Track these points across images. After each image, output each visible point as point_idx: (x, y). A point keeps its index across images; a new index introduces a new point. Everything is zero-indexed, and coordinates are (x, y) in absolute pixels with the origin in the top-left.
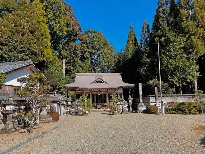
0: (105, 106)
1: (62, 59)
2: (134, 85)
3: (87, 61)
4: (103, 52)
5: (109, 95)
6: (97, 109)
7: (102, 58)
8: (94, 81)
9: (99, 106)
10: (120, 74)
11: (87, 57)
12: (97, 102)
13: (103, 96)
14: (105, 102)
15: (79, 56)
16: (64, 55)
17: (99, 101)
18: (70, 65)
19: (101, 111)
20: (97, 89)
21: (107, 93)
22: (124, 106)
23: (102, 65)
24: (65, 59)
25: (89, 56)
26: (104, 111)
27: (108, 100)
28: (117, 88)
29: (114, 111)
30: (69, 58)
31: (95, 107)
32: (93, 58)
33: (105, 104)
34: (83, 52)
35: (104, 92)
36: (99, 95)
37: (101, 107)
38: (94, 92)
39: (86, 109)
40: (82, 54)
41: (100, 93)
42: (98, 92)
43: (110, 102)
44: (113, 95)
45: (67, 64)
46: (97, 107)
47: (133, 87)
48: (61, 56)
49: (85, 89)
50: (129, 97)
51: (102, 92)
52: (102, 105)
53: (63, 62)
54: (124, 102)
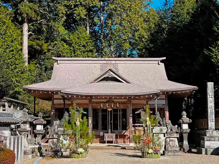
0: (123, 137)
1: (22, 23)
2: (195, 87)
3: (81, 28)
4: (120, 7)
5: (134, 111)
6: (104, 142)
8: (97, 76)
9: (109, 136)
10: (162, 61)
11: (81, 19)
12: (105, 128)
13: (120, 113)
14: (125, 127)
15: (62, 17)
16: (27, 14)
17: (110, 125)
18: (40, 38)
19: (114, 147)
20: (106, 96)
21: (128, 107)
22: (171, 138)
23: (117, 39)
24: (28, 24)
25: (86, 16)
26: (122, 148)
27: (132, 122)
28: (153, 95)
29: (146, 149)
30: (38, 22)
31: (99, 139)
32: (95, 21)
33: (124, 132)
34: (73, 7)
35: (121, 103)
36: (110, 110)
37: (114, 140)
38: (98, 103)
39: (78, 143)
40: (68, 10)
41: (113, 107)
42: (107, 105)
43: (136, 129)
44: (142, 111)
45: (34, 36)
46: (105, 140)
47: (193, 91)
48: (19, 15)
49: (76, 96)
50: (183, 116)
51: (118, 103)
52: (116, 135)
53: (23, 30)
54: (169, 128)
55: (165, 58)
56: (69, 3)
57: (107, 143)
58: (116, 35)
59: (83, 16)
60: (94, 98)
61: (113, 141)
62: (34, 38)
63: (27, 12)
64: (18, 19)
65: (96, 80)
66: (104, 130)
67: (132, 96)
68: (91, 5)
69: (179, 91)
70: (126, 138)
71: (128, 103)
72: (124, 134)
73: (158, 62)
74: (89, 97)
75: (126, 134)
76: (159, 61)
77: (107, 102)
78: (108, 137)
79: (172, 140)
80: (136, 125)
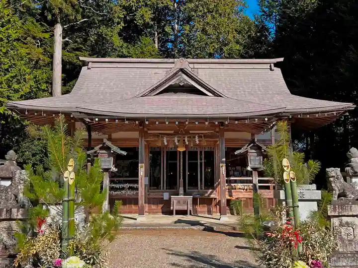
0: (208, 201)
1: (52, 23)
2: (350, 106)
3: (146, 40)
4: (202, 6)
5: (229, 152)
6: (170, 213)
7: (199, 26)
8: (155, 83)
9: (180, 200)
11: (146, 25)
12: (172, 185)
14: (210, 183)
15: (118, 23)
16: (60, 9)
17: (182, 180)
18: (82, 48)
19: (188, 227)
20: (172, 120)
21: (218, 145)
22: (343, 218)
23: (199, 53)
24: (62, 25)
25: (153, 19)
26: (204, 230)
27: (224, 173)
28: (270, 117)
29: (285, 260)
30: (78, 23)
31: (162, 205)
32: (166, 30)
33: (209, 193)
34: (134, 9)
35: (204, 136)
36: (182, 149)
37: (190, 207)
38: (157, 135)
39: (68, 239)
40: (128, 14)
41: (187, 143)
42: (176, 139)
43: (232, 186)
44: (251, 148)
45: (72, 46)
46: (172, 208)
47: (344, 113)
48: (47, 11)
49: (109, 119)
50: (352, 159)
51: (197, 137)
52: (193, 198)
53: (55, 35)
54: (336, 188)
55: (282, 59)
56: (129, 3)
57: (176, 214)
58: (196, 46)
59: (148, 20)
60: (147, 123)
61: (187, 210)
62: (73, 49)
63: (60, 6)
64: (47, 17)
65: (153, 90)
66: (170, 189)
67: (226, 119)
68: (161, 5)
69: (318, 113)
70: (214, 203)
71: (218, 137)
72: (208, 196)
73: (270, 66)
74: (137, 122)
75: (212, 196)
76: (272, 65)
77: (176, 133)
78: (179, 202)
79: (347, 223)
80: (231, 178)
